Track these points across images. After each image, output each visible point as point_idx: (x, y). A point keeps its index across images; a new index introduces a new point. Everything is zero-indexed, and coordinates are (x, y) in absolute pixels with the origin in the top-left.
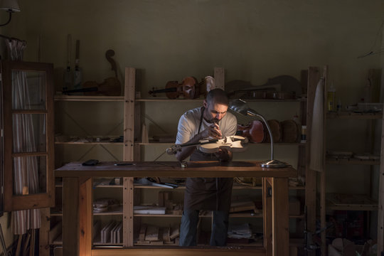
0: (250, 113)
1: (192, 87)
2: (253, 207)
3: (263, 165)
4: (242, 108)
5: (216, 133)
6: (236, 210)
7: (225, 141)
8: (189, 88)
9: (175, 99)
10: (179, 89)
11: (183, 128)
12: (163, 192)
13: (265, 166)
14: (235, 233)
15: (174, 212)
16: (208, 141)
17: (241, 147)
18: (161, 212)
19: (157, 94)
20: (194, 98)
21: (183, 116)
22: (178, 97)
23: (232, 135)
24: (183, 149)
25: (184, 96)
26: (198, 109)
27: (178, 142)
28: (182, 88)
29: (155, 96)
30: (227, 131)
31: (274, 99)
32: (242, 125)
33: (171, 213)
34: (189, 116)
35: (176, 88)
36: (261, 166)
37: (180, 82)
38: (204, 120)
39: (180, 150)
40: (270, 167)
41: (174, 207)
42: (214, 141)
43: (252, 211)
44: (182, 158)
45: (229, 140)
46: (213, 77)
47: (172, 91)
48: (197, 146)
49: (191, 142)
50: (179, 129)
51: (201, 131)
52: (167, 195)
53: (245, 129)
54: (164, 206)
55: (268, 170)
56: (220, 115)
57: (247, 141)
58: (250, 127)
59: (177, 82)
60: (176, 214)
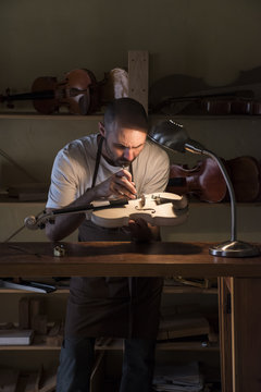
0: (190, 149)
1: (85, 91)
2: (206, 330)
3: (215, 252)
4: (175, 139)
5: (125, 187)
6: (173, 335)
7: (143, 203)
8: (78, 92)
9: (50, 113)
10: (58, 94)
11: (62, 177)
12: (29, 299)
13: (219, 254)
14: (171, 383)
15: (48, 339)
16: (107, 203)
17: (173, 215)
18: (22, 341)
19: (15, 103)
20: (88, 114)
21: (61, 152)
22: (57, 109)
23: (158, 190)
24: (59, 219)
25: (69, 107)
26: (92, 139)
27: (50, 204)
28: (64, 91)
29: (12, 107)
30: (149, 180)
31: (247, 114)
32: (185, 167)
33: (43, 343)
34: (72, 153)
35: (52, 92)
36: (210, 253)
37: (60, 80)
38: (103, 160)
39: (52, 221)
40: (230, 255)
41: (49, 329)
42: (121, 204)
43: (204, 338)
44: (58, 237)
45: (150, 203)
46: (126, 69)
47: (45, 98)
48: (87, 212)
49: (77, 205)
50: (53, 177)
51: (98, 183)
52: (36, 305)
53: (189, 174)
54: (30, 328)
55: (225, 261)
56: (131, 151)
57: (184, 204)
58: (199, 171)
59: (54, 79)
60: (50, 345)
